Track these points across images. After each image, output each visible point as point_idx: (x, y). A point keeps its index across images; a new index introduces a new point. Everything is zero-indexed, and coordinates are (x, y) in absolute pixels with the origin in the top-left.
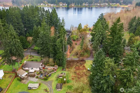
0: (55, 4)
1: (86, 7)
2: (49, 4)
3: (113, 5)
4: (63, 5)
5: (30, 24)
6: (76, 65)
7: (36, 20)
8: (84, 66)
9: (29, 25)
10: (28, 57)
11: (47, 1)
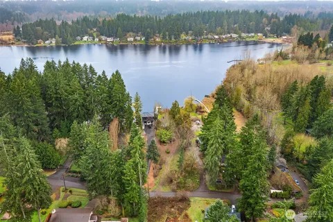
0: (116, 37)
1: (188, 43)
2: (103, 38)
3: (250, 37)
4: (135, 40)
5: (61, 108)
6: (170, 213)
7: (76, 100)
8: (186, 216)
9: (59, 110)
10: (60, 194)
11: (97, 31)
